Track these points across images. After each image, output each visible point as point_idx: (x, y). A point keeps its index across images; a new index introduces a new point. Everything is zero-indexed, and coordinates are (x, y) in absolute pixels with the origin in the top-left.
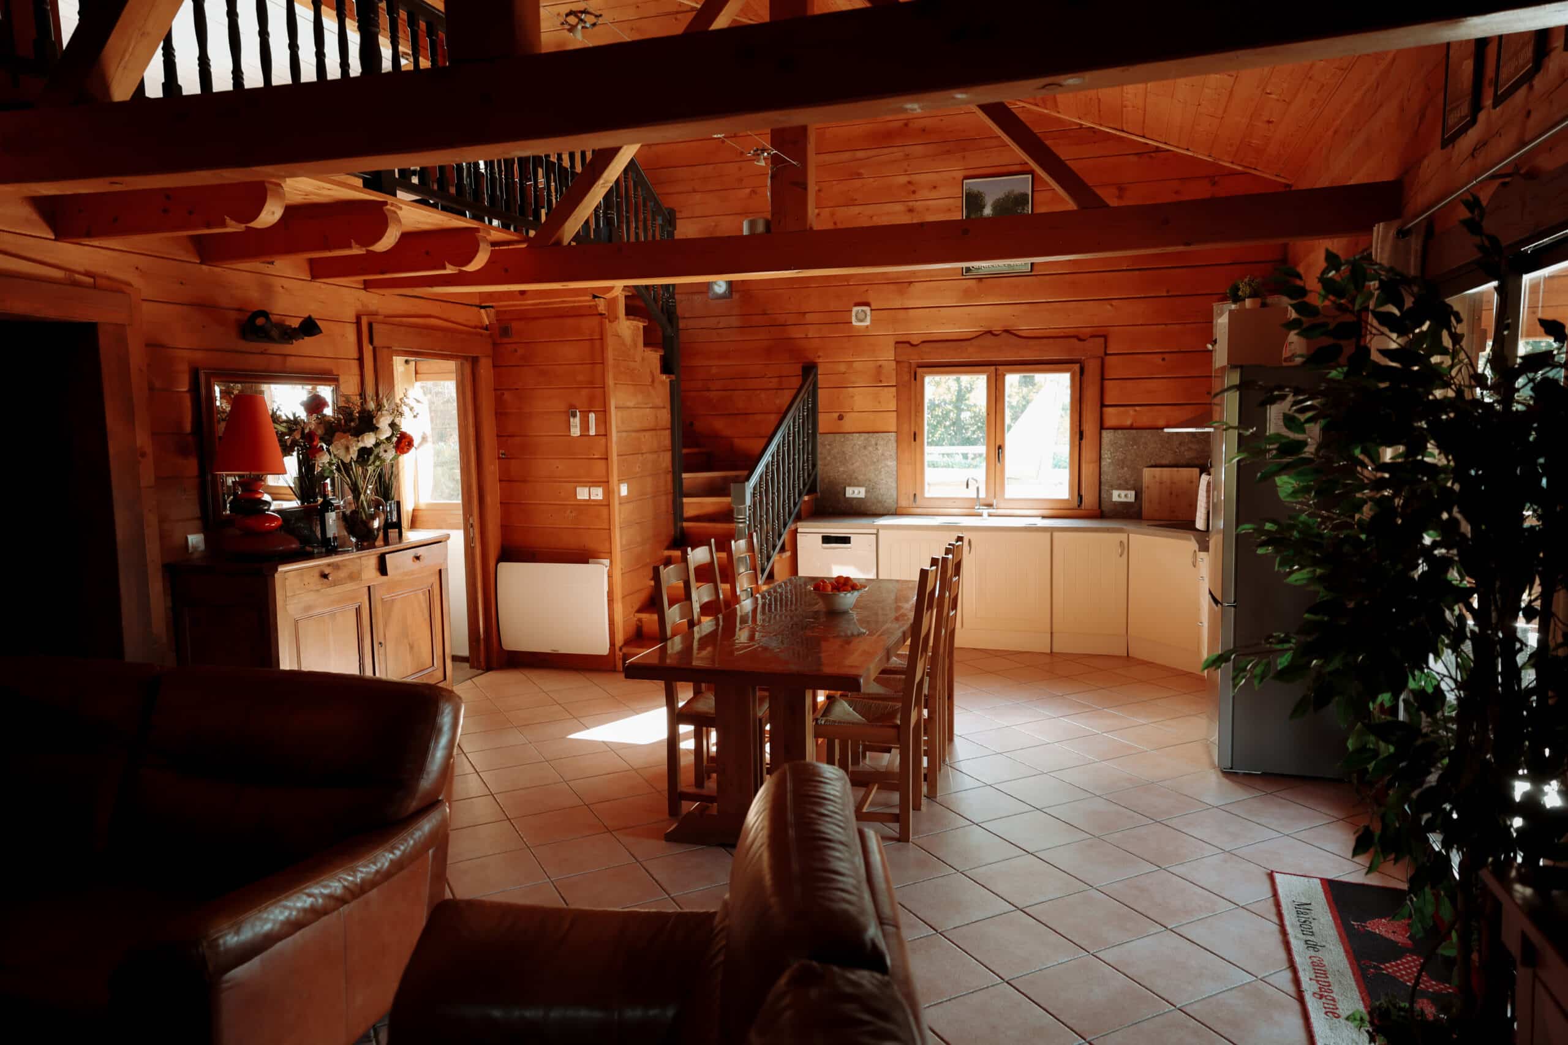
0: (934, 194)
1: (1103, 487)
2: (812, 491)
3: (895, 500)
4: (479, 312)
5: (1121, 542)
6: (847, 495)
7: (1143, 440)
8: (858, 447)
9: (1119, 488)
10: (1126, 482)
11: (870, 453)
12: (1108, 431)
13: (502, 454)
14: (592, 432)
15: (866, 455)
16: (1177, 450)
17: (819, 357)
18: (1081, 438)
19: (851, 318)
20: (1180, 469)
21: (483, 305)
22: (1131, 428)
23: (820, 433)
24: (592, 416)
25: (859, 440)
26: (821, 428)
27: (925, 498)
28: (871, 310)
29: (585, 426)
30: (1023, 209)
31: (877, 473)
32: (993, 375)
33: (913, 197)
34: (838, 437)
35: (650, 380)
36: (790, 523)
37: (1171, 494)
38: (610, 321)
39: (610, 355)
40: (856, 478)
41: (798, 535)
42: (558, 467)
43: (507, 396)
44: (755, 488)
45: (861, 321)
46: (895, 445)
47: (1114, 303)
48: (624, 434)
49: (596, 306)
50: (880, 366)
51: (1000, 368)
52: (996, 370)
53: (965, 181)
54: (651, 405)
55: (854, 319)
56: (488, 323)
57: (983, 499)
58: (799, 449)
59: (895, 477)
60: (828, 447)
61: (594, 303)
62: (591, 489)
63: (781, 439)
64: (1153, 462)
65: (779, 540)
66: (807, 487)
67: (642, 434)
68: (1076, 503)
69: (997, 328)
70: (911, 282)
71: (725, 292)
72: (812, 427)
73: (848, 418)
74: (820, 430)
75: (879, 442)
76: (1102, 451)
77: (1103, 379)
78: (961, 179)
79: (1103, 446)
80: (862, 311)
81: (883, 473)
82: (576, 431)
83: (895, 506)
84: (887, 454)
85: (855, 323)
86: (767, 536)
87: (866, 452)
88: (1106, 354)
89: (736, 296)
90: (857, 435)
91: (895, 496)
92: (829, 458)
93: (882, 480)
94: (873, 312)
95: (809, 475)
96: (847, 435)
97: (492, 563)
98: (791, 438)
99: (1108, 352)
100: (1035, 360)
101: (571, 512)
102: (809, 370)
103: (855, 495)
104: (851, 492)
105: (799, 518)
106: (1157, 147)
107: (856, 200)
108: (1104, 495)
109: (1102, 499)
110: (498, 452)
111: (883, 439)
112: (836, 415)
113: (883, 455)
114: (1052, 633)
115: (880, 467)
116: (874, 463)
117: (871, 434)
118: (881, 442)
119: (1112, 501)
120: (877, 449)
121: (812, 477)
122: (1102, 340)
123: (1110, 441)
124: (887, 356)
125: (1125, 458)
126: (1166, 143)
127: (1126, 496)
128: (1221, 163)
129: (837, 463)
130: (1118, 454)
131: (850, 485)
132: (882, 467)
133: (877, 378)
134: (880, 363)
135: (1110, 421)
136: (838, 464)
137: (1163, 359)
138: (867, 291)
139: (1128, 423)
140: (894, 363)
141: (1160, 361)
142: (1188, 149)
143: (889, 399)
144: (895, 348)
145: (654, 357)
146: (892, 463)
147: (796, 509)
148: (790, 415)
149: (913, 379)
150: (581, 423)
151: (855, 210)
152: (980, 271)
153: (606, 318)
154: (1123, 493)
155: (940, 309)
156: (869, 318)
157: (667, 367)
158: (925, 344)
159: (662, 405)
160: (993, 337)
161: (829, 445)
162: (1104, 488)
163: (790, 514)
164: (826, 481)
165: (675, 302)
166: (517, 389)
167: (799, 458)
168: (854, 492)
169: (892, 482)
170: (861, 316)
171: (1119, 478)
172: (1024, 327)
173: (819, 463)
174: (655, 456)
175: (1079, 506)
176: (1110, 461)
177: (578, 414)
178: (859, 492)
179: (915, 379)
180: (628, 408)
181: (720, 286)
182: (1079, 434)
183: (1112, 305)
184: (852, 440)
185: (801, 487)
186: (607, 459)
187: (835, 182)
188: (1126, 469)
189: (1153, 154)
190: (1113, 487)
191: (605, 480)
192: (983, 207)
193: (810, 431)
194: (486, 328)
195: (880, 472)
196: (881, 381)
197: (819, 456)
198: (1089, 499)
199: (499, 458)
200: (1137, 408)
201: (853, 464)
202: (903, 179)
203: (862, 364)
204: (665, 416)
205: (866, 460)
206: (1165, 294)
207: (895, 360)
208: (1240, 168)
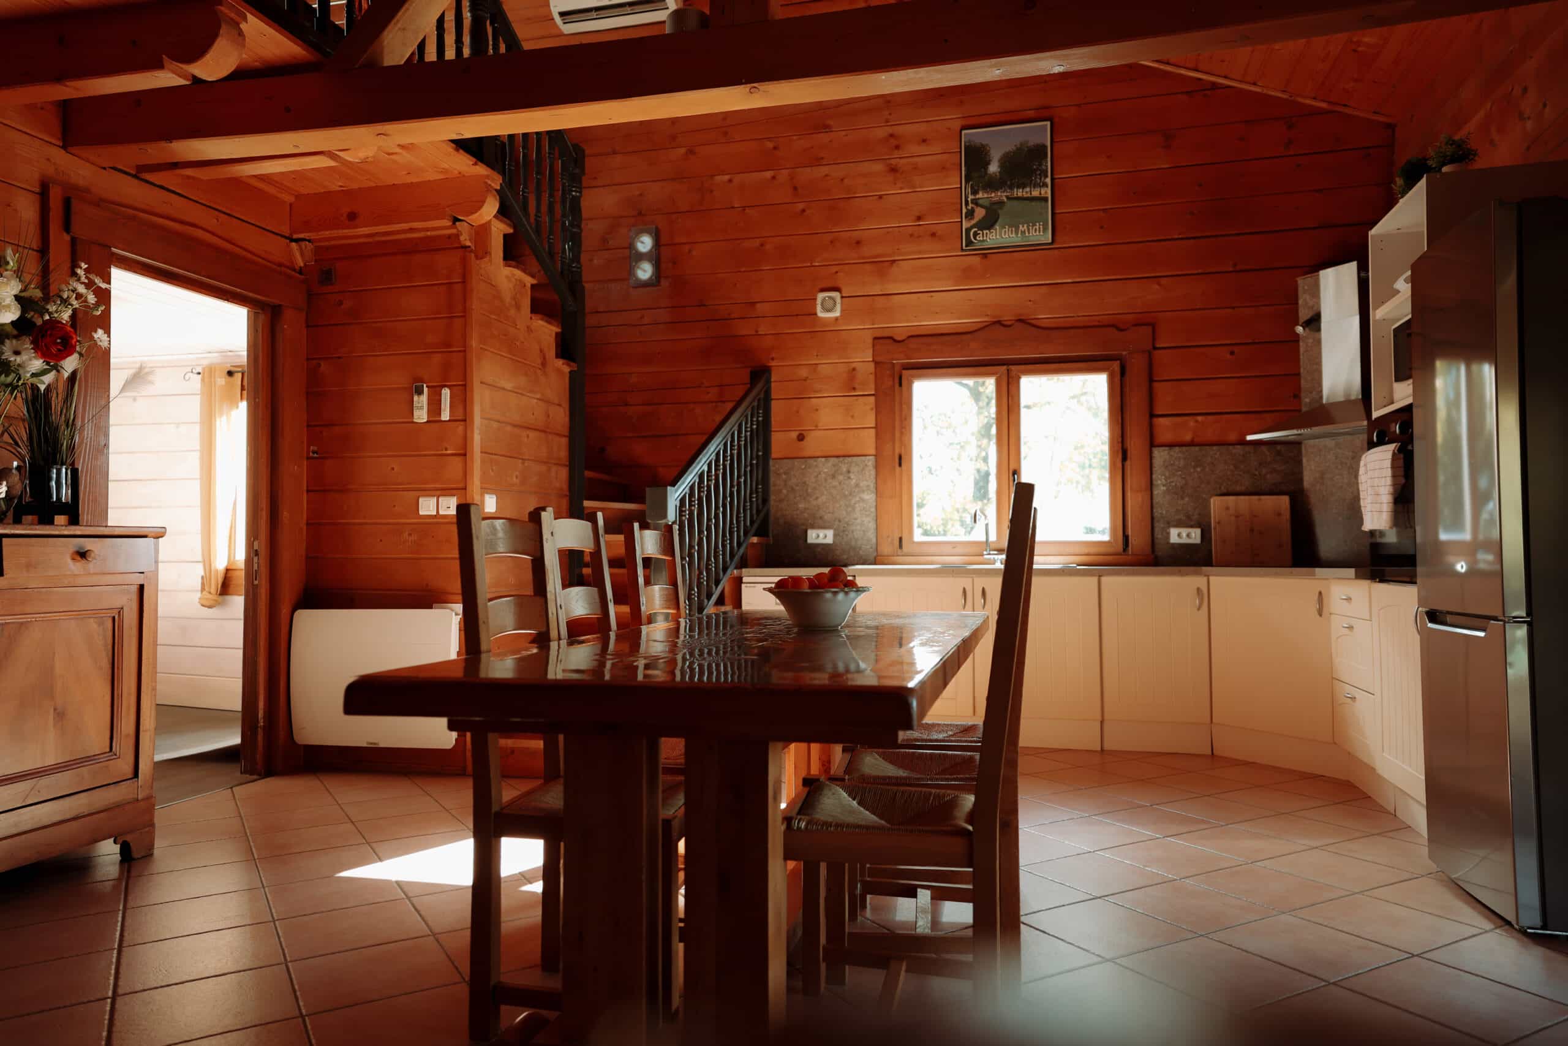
0: (923, 149)
1: (1156, 524)
2: (762, 532)
3: (874, 547)
4: (288, 246)
5: (1198, 589)
6: (810, 541)
7: (1209, 459)
8: (823, 475)
9: (1179, 524)
10: (1189, 517)
11: (840, 483)
12: (1161, 449)
13: (314, 452)
14: (445, 416)
15: (834, 487)
16: (1257, 473)
17: (773, 359)
18: (1124, 458)
19: (815, 308)
20: (1263, 497)
21: (295, 236)
22: (1192, 444)
23: (773, 459)
24: (446, 393)
25: (825, 467)
26: (776, 451)
27: (914, 542)
28: (842, 297)
29: (435, 406)
30: (1040, 165)
31: (850, 509)
32: (1005, 378)
33: (896, 154)
34: (796, 462)
35: (539, 361)
36: (733, 566)
37: (1252, 530)
38: (477, 258)
39: (476, 307)
40: (821, 518)
41: (743, 586)
42: (393, 469)
43: (324, 367)
44: (682, 501)
45: (829, 311)
46: (873, 472)
47: (1164, 281)
48: (495, 425)
49: (457, 236)
50: (854, 369)
51: (1013, 368)
52: (1008, 370)
53: (964, 132)
54: (538, 396)
55: (819, 308)
56: (302, 265)
57: (993, 542)
58: (745, 471)
59: (874, 514)
60: (784, 476)
61: (454, 231)
62: (440, 499)
63: (721, 446)
64: (1224, 490)
65: (717, 587)
66: (756, 526)
67: (524, 433)
68: (1120, 547)
69: (1007, 317)
70: (894, 261)
71: (651, 277)
72: (763, 447)
73: (811, 438)
74: (774, 455)
75: (852, 470)
76: (1154, 476)
77: (1151, 380)
78: (959, 129)
79: (1154, 469)
80: (830, 297)
81: (858, 509)
82: (421, 415)
83: (875, 554)
84: (863, 484)
85: (821, 314)
86: (699, 578)
87: (835, 483)
88: (1155, 348)
89: (665, 283)
90: (823, 459)
91: (874, 540)
92: (785, 491)
93: (856, 519)
94: (844, 299)
95: (758, 512)
96: (811, 461)
97: (285, 610)
98: (735, 452)
99: (1158, 346)
100: (1060, 357)
101: (410, 535)
102: (760, 374)
103: (821, 541)
104: (814, 535)
105: (743, 564)
106: (1214, 84)
107: (822, 158)
108: (1158, 535)
109: (1156, 541)
110: (308, 448)
111: (857, 465)
112: (794, 435)
113: (857, 485)
114: (1102, 722)
115: (853, 502)
116: (845, 496)
117: (841, 459)
118: (854, 469)
119: (1168, 543)
120: (849, 478)
121: (762, 515)
122: (1150, 329)
123: (1164, 462)
124: (863, 359)
125: (1186, 484)
126: (1225, 77)
127: (1188, 536)
128: (1300, 100)
129: (795, 498)
130: (1175, 479)
131: (813, 527)
132: (855, 504)
133: (850, 384)
134: (854, 365)
135: (1164, 435)
136: (798, 498)
137: (1232, 353)
138: (837, 272)
139: (1188, 437)
140: (872, 365)
141: (1228, 356)
142: (1254, 84)
143: (865, 413)
144: (874, 346)
145: (547, 331)
146: (870, 497)
147: (742, 550)
148: (733, 419)
149: (897, 385)
150: (429, 404)
151: (824, 170)
152: (984, 244)
153: (471, 251)
154: (1184, 532)
155: (932, 294)
156: (838, 307)
157: (565, 348)
158: (912, 340)
159: (556, 401)
160: (1002, 328)
161: (785, 473)
162: (1159, 526)
163: (732, 556)
164: (781, 521)
165: (580, 268)
166: (339, 358)
167: (745, 481)
168: (818, 536)
169: (869, 522)
170: (829, 304)
171: (1178, 511)
172: (1043, 316)
173: (772, 498)
174: (544, 468)
175: (1124, 550)
176: (1165, 488)
177: (426, 390)
178: (826, 536)
179: (900, 385)
180: (504, 389)
181: (645, 271)
182: (1121, 452)
183: (1159, 284)
184: (816, 466)
185: (748, 524)
186: (465, 455)
187: (795, 138)
188: (1187, 499)
189: (1208, 92)
190: (1169, 524)
191: (461, 485)
192: (988, 163)
193: (760, 453)
194: (300, 272)
195: (854, 509)
196: (854, 389)
197: (772, 488)
198: (1138, 541)
199: (308, 458)
200: (1200, 418)
201: (817, 498)
202: (881, 133)
203: (829, 366)
204: (561, 416)
205: (834, 492)
206: (1231, 269)
207: (873, 361)
208: (1324, 105)
